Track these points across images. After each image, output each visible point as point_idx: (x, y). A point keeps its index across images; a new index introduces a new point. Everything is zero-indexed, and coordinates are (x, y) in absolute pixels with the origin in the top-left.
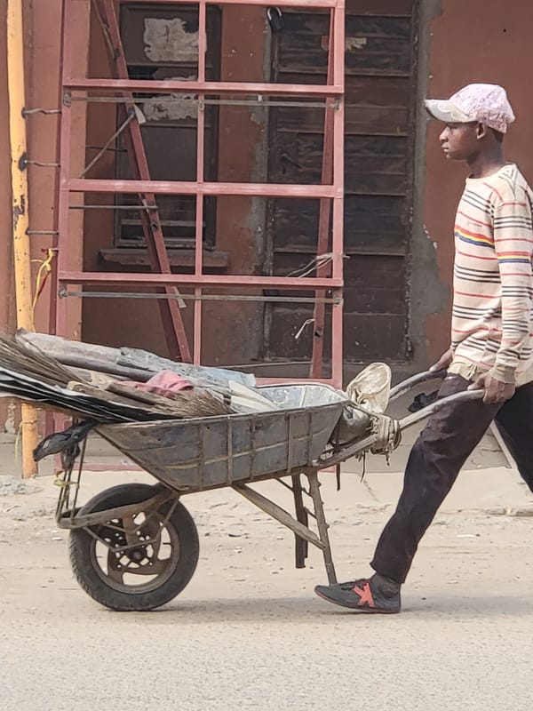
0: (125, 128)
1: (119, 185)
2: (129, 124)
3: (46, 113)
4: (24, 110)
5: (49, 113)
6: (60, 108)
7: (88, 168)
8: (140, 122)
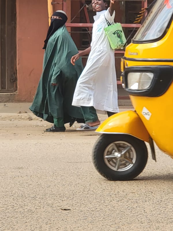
0: (82, 9)
1: (81, 25)
2: (83, 8)
3: (58, 4)
4: (52, 2)
5: (59, 4)
6: (63, 2)
7: (72, 20)
8: (87, 7)
